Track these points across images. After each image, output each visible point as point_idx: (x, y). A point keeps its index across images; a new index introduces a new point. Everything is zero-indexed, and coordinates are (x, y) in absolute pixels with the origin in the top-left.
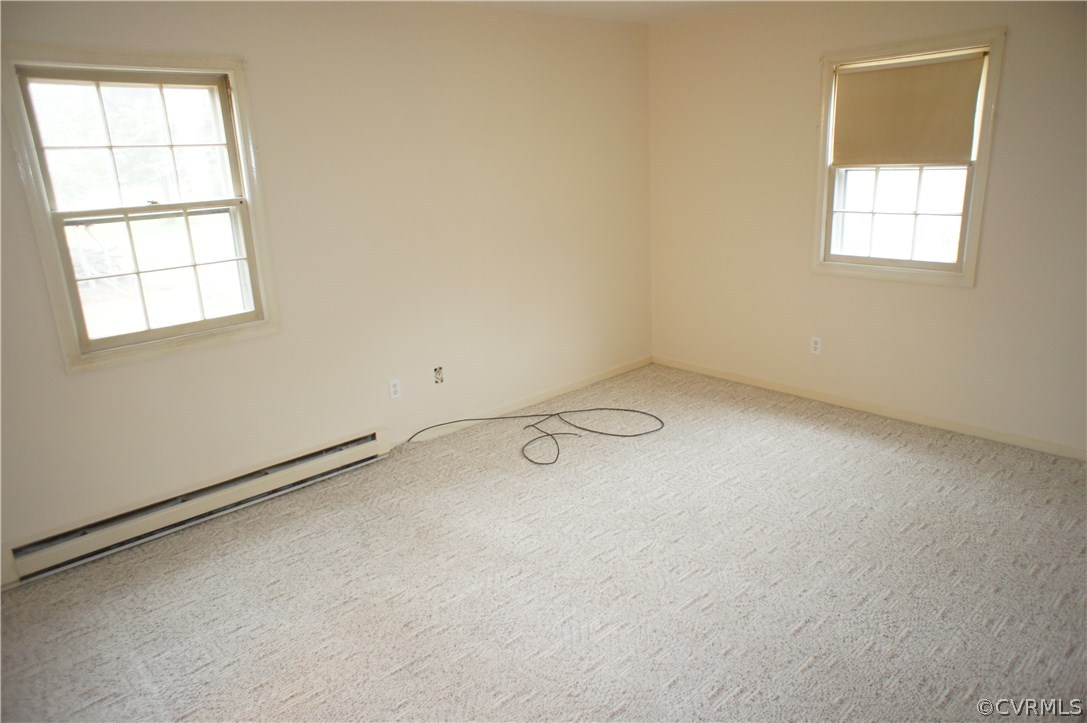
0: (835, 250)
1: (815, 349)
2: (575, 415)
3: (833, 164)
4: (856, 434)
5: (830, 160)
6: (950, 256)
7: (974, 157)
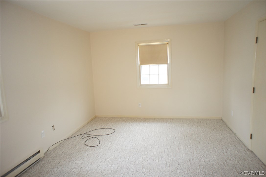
0: (142, 83)
1: (140, 106)
2: (90, 132)
3: (140, 65)
4: (149, 123)
5: (139, 64)
6: (166, 82)
7: (168, 63)
